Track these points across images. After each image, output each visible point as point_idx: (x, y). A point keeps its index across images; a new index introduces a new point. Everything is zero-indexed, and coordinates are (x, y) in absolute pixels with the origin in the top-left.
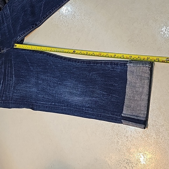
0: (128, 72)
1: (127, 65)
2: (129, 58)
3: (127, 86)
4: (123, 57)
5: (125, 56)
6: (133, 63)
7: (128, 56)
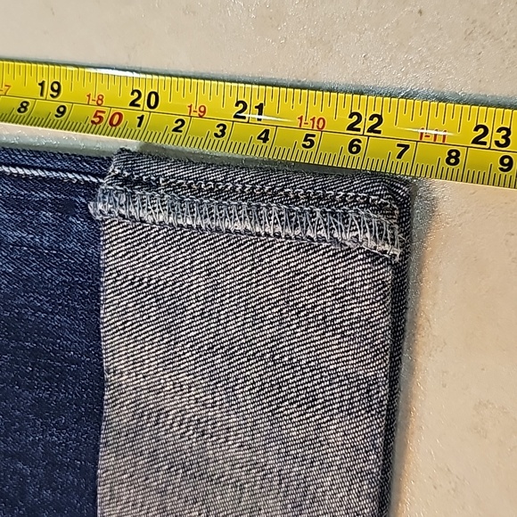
0: (107, 295)
1: (98, 208)
2: (131, 116)
3: (106, 460)
4: (53, 106)
5: (76, 89)
6: (173, 187)
7: (117, 95)
